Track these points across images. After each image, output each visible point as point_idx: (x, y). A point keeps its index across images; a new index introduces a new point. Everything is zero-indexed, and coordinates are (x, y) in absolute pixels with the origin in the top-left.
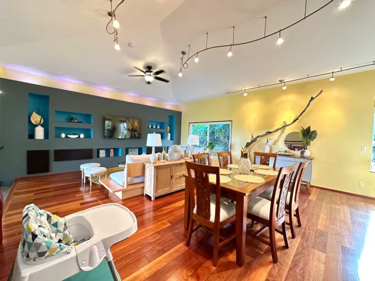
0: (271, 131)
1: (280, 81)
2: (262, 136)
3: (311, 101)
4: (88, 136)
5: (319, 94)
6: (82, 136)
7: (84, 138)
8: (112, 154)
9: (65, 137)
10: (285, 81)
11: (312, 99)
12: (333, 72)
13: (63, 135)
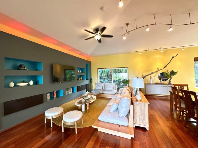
0: (153, 72)
1: (159, 48)
2: (149, 75)
3: (172, 58)
4: (36, 83)
5: (176, 55)
6: (31, 83)
7: (33, 84)
8: (55, 96)
9: (14, 86)
10: (162, 48)
11: (173, 57)
12: (184, 46)
13: (12, 84)
